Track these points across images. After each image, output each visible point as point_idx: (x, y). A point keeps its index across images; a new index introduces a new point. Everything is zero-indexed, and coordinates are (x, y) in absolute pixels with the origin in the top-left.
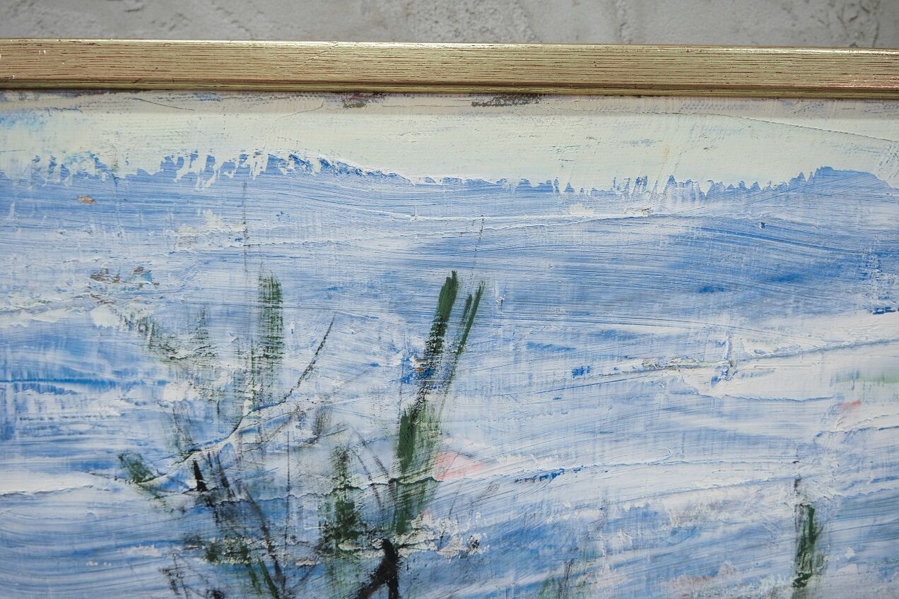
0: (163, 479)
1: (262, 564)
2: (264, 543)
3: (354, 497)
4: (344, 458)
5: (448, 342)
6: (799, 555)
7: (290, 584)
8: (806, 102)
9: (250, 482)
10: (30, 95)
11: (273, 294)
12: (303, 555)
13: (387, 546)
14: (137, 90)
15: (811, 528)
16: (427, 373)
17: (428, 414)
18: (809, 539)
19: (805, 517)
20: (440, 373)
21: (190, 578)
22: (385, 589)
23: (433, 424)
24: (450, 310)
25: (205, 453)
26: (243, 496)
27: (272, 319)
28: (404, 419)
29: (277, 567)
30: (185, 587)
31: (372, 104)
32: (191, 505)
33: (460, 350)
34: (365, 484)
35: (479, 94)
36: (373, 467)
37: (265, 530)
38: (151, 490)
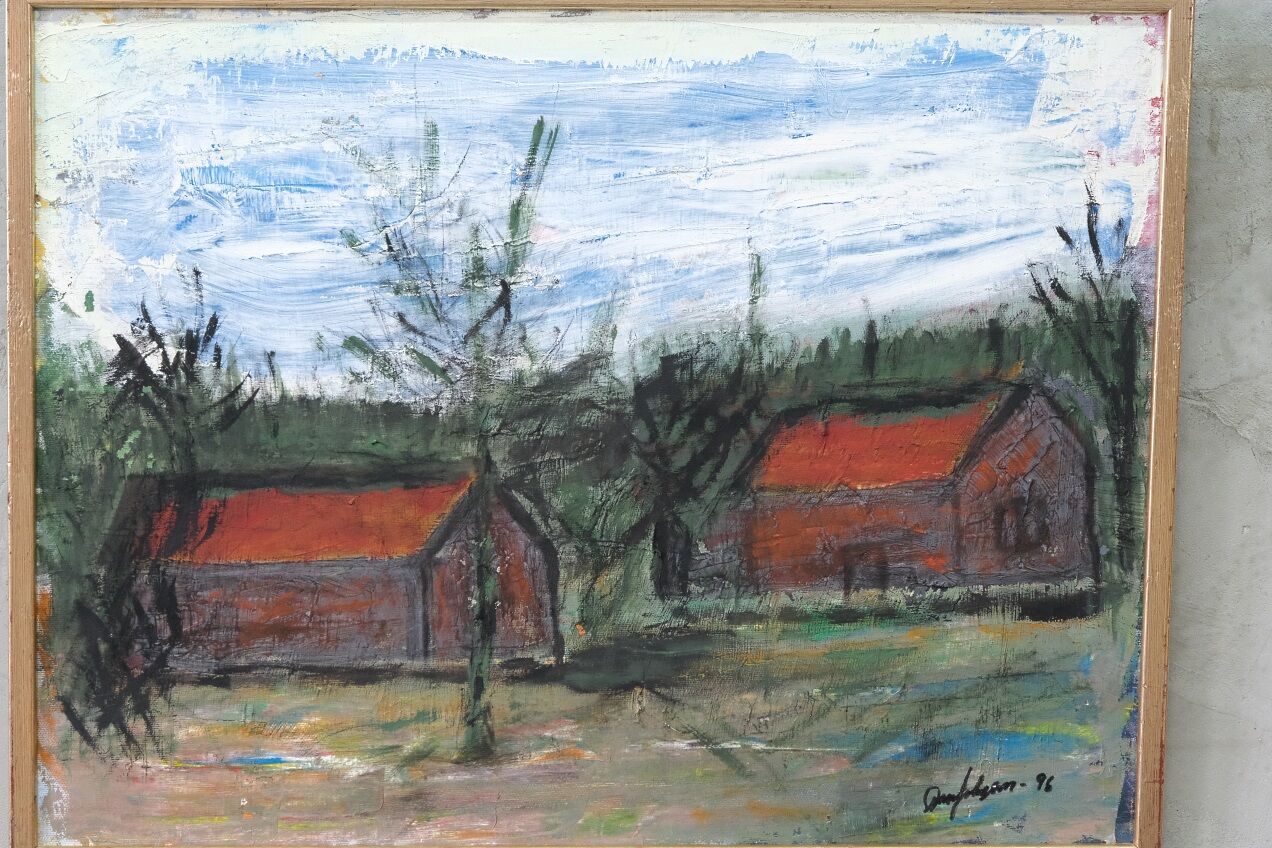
0: (367, 245)
1: (427, 296)
2: (429, 283)
3: (483, 253)
4: (477, 230)
5: (539, 158)
6: (752, 284)
7: (445, 308)
8: (749, 13)
9: (420, 245)
10: (285, 12)
11: (433, 131)
12: (452, 290)
13: (504, 284)
14: (350, 9)
15: (759, 268)
16: (527, 177)
17: (527, 202)
18: (758, 275)
19: (755, 261)
20: (534, 178)
21: (384, 305)
22: (502, 310)
23: (530, 209)
24: (539, 139)
25: (392, 228)
26: (416, 254)
27: (433, 147)
28: (513, 206)
29: (437, 298)
30: (380, 310)
31: (491, 16)
32: (384, 260)
33: (546, 163)
34: (489, 245)
35: (555, 10)
36: (494, 236)
37: (429, 275)
38: (359, 251)
